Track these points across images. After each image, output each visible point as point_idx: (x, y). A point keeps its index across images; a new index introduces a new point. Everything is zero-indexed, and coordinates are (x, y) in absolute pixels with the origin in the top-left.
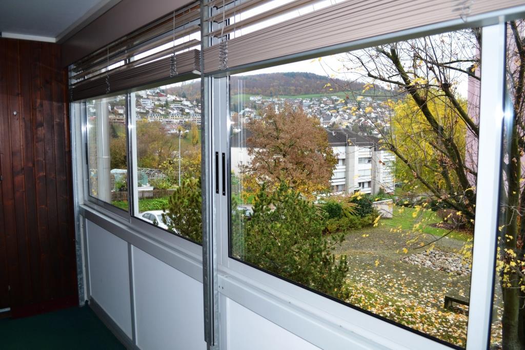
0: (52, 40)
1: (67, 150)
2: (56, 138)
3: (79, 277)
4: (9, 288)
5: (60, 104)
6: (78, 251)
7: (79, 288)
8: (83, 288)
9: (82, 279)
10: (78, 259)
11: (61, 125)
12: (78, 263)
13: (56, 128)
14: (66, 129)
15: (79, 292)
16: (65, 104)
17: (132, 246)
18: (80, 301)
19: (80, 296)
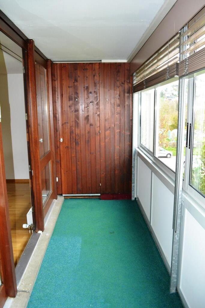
0: (125, 61)
1: (131, 119)
2: (126, 112)
3: (133, 185)
4: (100, 185)
5: (128, 95)
6: (133, 171)
7: (132, 191)
8: (134, 191)
9: (134, 186)
10: (133, 176)
11: (129, 106)
12: (133, 178)
13: (126, 107)
14: (131, 108)
15: (132, 193)
16: (131, 95)
17: (153, 173)
18: (132, 197)
19: (132, 195)
